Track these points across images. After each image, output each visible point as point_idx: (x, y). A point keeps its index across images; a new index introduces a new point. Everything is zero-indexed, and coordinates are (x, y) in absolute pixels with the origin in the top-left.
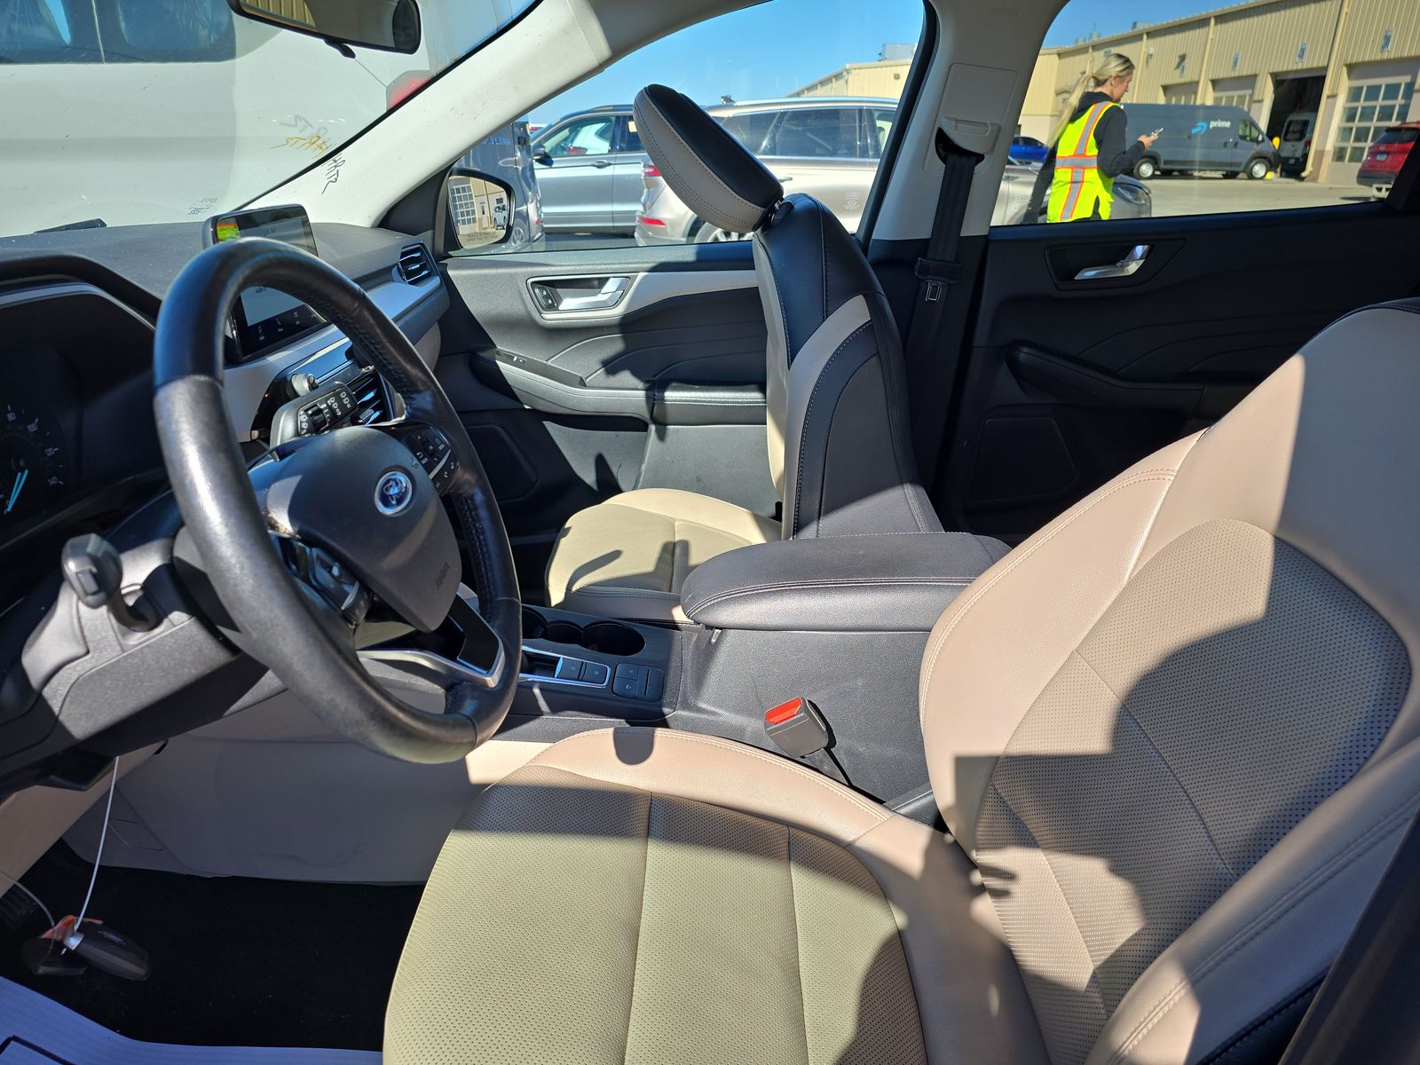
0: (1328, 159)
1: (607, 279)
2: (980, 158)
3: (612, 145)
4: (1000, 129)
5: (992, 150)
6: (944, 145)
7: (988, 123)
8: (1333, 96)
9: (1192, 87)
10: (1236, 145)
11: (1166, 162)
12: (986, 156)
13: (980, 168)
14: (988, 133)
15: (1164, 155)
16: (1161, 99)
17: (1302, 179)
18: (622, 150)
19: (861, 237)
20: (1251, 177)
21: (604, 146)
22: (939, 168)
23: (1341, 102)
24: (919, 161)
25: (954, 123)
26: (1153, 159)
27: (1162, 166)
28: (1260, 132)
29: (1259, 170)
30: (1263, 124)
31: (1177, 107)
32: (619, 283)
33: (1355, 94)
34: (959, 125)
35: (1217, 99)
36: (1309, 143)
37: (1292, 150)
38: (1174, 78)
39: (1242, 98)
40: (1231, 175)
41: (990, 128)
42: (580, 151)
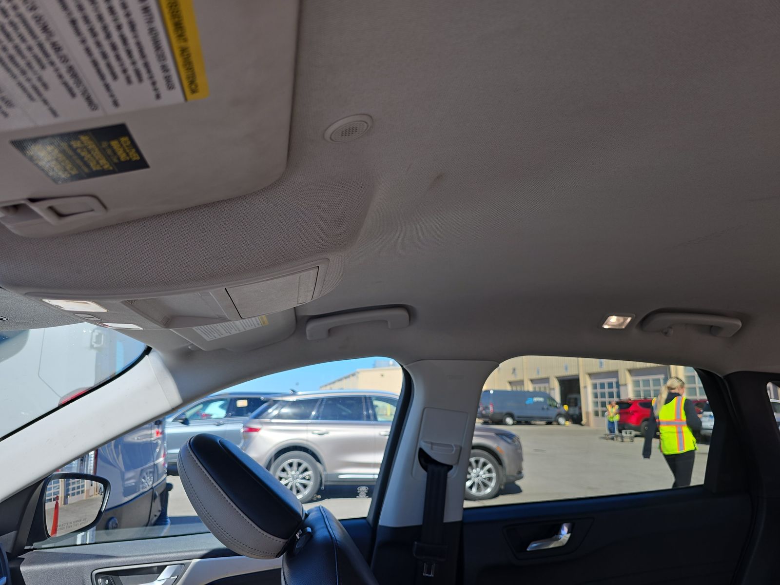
0: (592, 416)
1: (166, 566)
2: (450, 467)
3: (227, 412)
4: (461, 448)
5: (458, 463)
6: (424, 458)
7: (453, 445)
8: (585, 387)
9: (521, 382)
10: (548, 409)
11: (518, 417)
12: (454, 467)
13: (451, 474)
14: (453, 452)
15: (516, 413)
16: (509, 388)
17: (582, 425)
18: (232, 416)
19: (371, 519)
20: (559, 424)
21: (222, 413)
22: (421, 475)
23: (590, 390)
24: (408, 471)
25: (430, 445)
26: (511, 415)
27: (517, 419)
28: (557, 403)
29: (562, 420)
30: (558, 398)
31: (517, 392)
32: (174, 570)
33: (595, 386)
34: (434, 447)
35: (535, 388)
36: (580, 408)
37: (574, 411)
38: (512, 379)
39: (545, 388)
40: (549, 423)
41: (455, 449)
42: (209, 416)
